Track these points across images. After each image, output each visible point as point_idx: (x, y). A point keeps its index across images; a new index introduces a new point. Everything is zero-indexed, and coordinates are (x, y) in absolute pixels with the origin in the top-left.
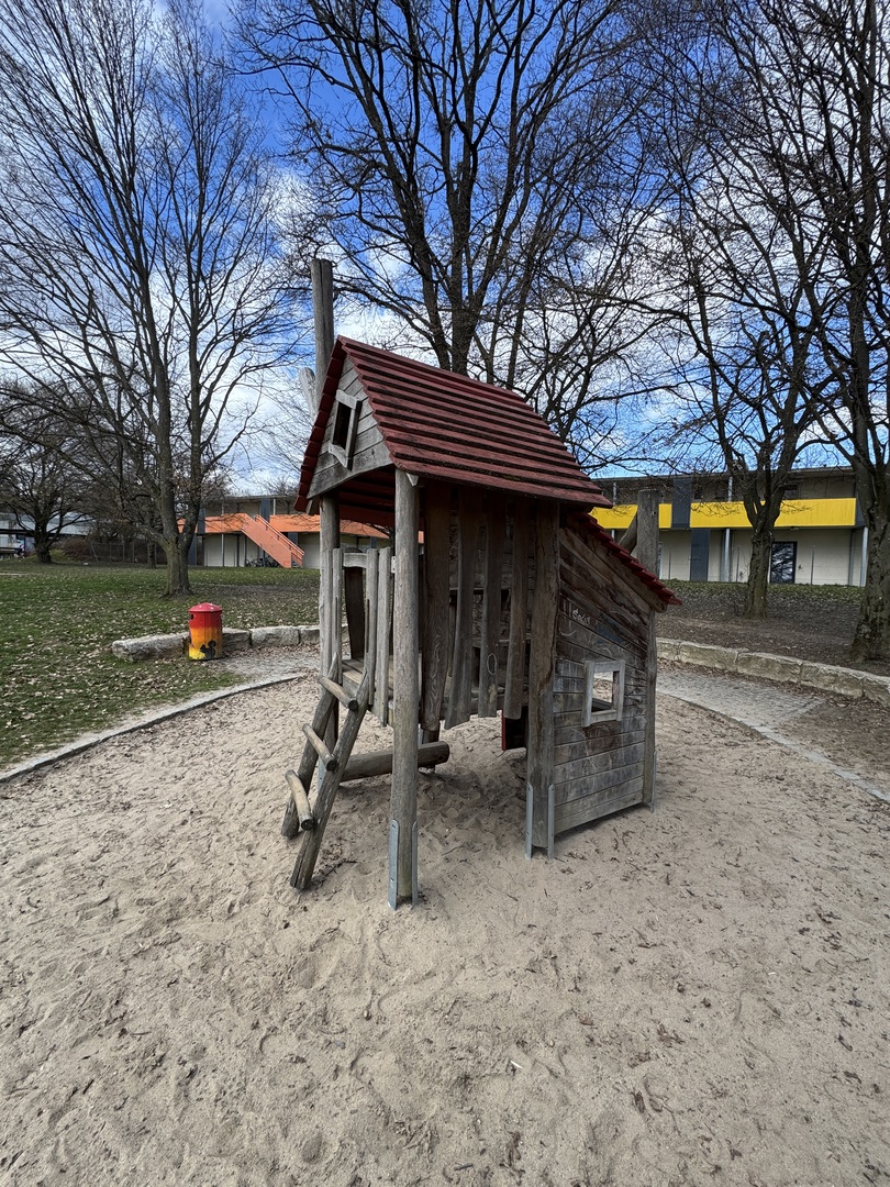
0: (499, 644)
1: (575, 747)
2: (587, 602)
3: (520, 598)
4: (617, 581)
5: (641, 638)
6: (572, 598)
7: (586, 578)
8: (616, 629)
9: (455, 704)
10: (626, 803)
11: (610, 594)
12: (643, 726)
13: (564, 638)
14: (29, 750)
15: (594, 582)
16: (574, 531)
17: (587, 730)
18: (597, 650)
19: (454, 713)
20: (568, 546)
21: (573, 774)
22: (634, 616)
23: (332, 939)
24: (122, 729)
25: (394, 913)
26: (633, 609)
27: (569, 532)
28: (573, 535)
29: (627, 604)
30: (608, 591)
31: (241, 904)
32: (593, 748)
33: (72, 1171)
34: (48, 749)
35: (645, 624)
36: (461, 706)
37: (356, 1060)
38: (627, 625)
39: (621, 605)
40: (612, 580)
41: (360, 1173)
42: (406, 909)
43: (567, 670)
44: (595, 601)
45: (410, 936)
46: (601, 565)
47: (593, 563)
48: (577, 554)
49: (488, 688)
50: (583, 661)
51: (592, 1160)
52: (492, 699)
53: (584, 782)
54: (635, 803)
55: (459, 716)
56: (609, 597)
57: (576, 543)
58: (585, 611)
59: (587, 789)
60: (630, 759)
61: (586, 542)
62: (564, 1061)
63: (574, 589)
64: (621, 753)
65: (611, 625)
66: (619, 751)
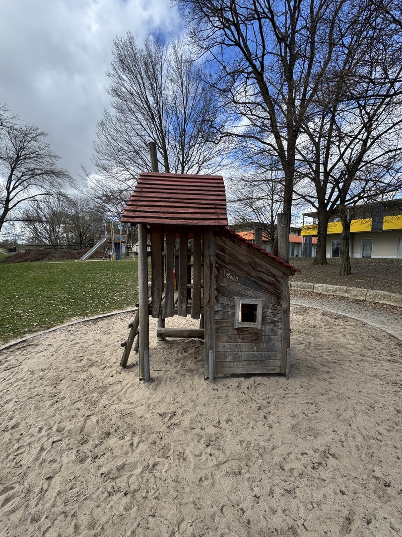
0: (187, 286)
1: (231, 337)
2: (235, 270)
3: (197, 268)
4: (256, 260)
5: (276, 288)
6: (226, 268)
7: (234, 259)
8: (257, 284)
9: (166, 309)
10: (268, 371)
11: (252, 266)
12: (280, 334)
13: (221, 286)
14: (98, 313)
15: (240, 261)
16: (226, 237)
17: (238, 330)
18: (243, 293)
19: (165, 313)
20: (222, 244)
21: (230, 349)
22: (270, 278)
23: (118, 383)
24: (126, 311)
25: (139, 382)
26: (270, 274)
27: (223, 238)
28: (225, 239)
29: (265, 271)
30: (250, 265)
31: (108, 367)
32: (243, 339)
33: (22, 409)
34: (103, 314)
35: (279, 282)
36: (168, 310)
37: (90, 416)
38: (266, 282)
39: (260, 272)
40: (253, 259)
41: (63, 439)
42: (142, 382)
43: (224, 300)
44: (241, 270)
45: (137, 391)
46: (244, 252)
47: (240, 251)
48: (228, 248)
49: (181, 304)
50: (234, 297)
51: (115, 471)
52: (183, 309)
53: (237, 354)
54: (275, 372)
55: (168, 314)
56: (251, 268)
57: (227, 243)
58: (233, 274)
59: (239, 358)
60: (271, 349)
61: (234, 242)
62: (140, 444)
63: (227, 264)
64: (263, 345)
65: (253, 281)
66: (261, 344)
